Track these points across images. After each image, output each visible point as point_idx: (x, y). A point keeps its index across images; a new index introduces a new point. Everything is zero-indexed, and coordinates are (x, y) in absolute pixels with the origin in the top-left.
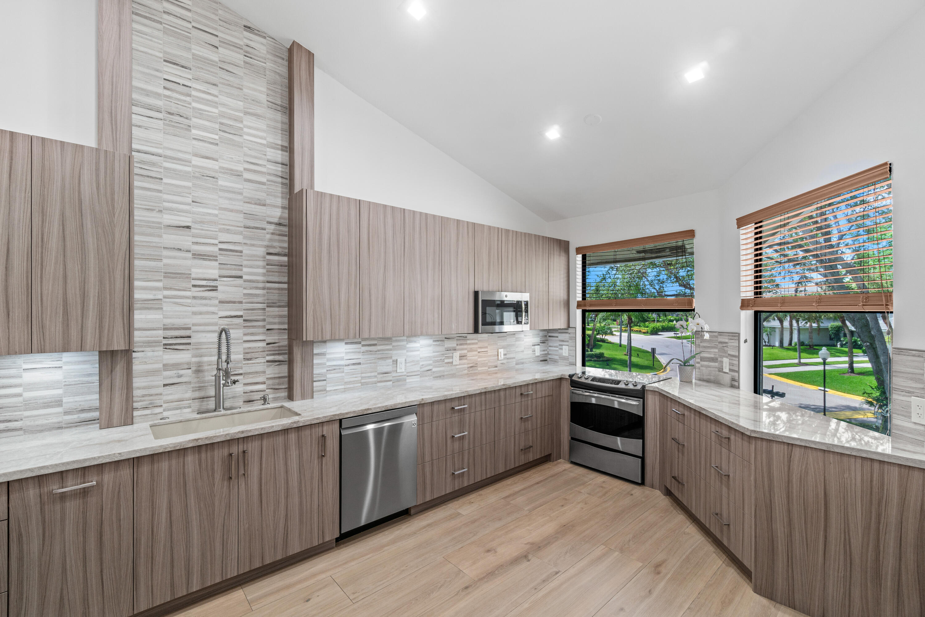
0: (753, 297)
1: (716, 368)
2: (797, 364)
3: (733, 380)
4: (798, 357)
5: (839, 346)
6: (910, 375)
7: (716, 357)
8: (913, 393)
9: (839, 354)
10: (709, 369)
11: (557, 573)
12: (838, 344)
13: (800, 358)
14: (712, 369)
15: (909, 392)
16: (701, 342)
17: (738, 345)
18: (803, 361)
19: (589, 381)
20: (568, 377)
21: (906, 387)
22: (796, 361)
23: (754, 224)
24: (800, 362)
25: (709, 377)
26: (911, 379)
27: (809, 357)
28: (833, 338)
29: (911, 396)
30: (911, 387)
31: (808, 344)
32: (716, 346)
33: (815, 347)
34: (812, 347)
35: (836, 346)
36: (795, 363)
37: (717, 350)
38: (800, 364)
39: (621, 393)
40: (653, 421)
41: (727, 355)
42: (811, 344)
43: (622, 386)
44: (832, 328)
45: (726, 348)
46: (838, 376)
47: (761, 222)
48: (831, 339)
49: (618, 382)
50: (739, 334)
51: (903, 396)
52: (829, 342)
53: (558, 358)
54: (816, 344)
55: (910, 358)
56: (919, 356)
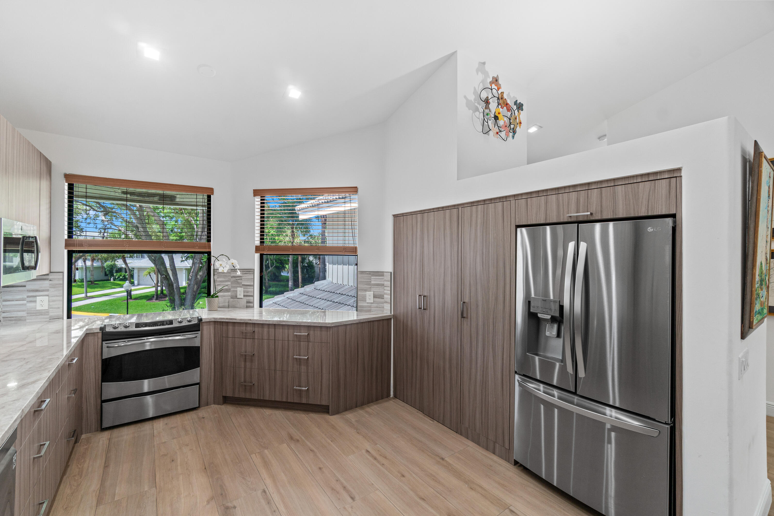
0: (259, 245)
1: (229, 296)
2: (83, 298)
3: (248, 302)
4: (85, 292)
5: (112, 280)
6: (365, 283)
7: (230, 288)
8: (367, 290)
9: (114, 286)
10: (224, 298)
11: (264, 491)
12: (112, 278)
13: (86, 292)
14: (226, 298)
15: (365, 290)
16: (218, 278)
17: (253, 278)
18: (89, 295)
19: (133, 329)
20: (99, 331)
21: (364, 288)
22: (83, 295)
23: (260, 197)
24: (87, 296)
25: (224, 304)
26: (366, 284)
27: (92, 291)
28: (108, 274)
29: (366, 292)
30: (366, 288)
31: (90, 280)
32: (229, 280)
33: (95, 283)
34: (93, 282)
35: (110, 280)
36: (82, 298)
37: (230, 283)
38: (87, 298)
39: (174, 332)
40: (208, 348)
41: (241, 285)
42: (92, 280)
43: (175, 325)
44: (107, 266)
45: (239, 281)
46: (121, 303)
47: (264, 197)
48: (106, 275)
49: (171, 322)
50: (254, 270)
51: (363, 292)
52: (106, 278)
53: (26, 315)
54: (97, 280)
55: (366, 275)
56: (370, 274)
